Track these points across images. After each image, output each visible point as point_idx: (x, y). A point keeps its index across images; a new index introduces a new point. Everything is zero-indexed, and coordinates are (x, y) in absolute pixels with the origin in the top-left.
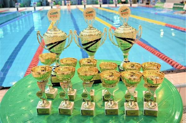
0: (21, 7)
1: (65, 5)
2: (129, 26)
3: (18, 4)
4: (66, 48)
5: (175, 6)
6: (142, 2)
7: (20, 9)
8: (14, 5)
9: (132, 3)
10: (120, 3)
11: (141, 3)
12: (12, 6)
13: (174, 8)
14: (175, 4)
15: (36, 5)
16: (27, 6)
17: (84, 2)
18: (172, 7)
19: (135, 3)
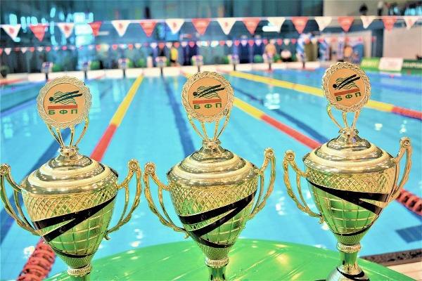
0: (54, 71)
1: (155, 66)
2: (363, 144)
3: (47, 66)
4: (116, 229)
5: (407, 65)
6: (328, 57)
7: (52, 76)
8: (38, 68)
9: (306, 60)
10: (279, 61)
11: (326, 60)
12: (35, 70)
13: (404, 69)
14: (405, 61)
15: (88, 68)
16: (70, 70)
17: (198, 60)
18: (399, 68)
19: (311, 59)
